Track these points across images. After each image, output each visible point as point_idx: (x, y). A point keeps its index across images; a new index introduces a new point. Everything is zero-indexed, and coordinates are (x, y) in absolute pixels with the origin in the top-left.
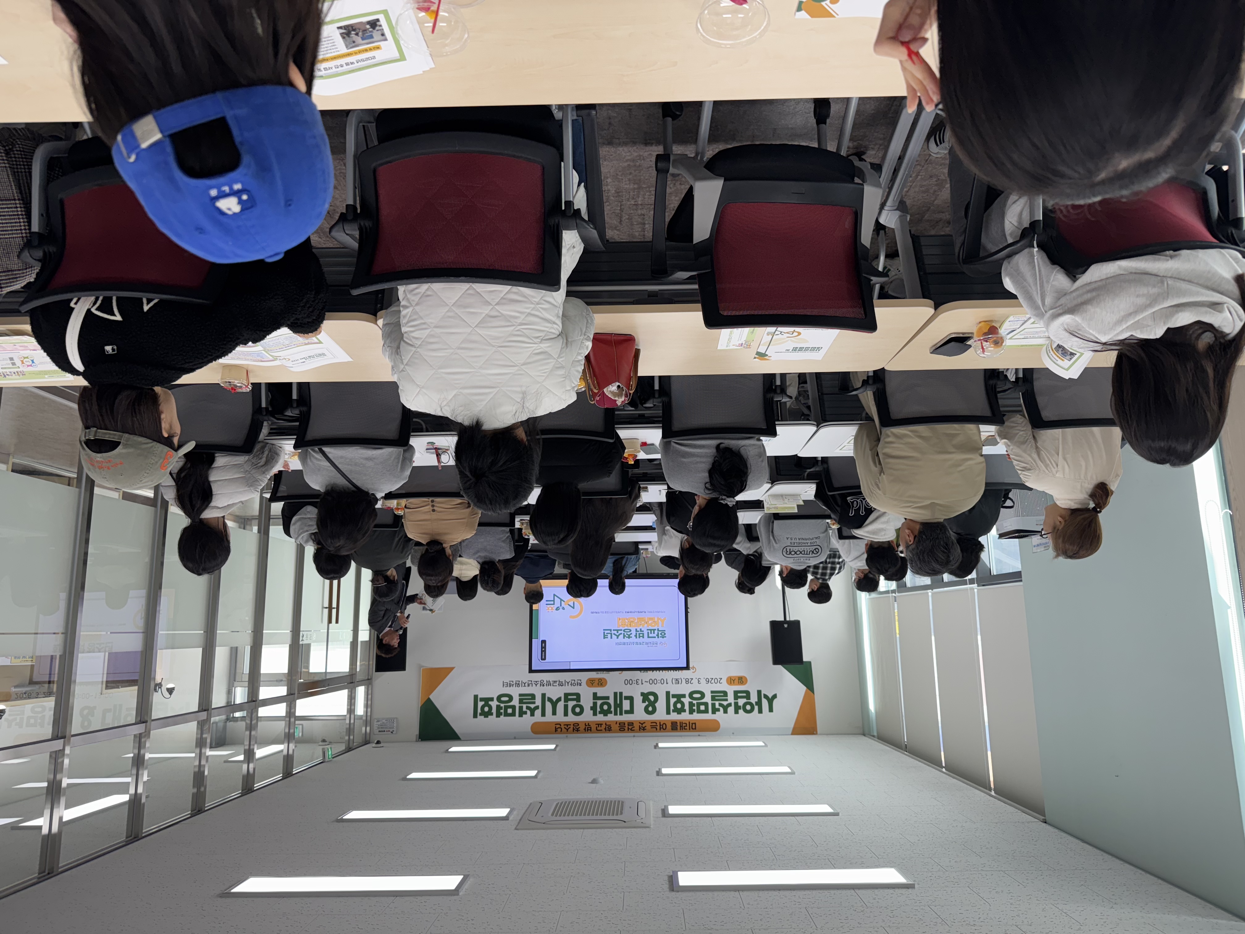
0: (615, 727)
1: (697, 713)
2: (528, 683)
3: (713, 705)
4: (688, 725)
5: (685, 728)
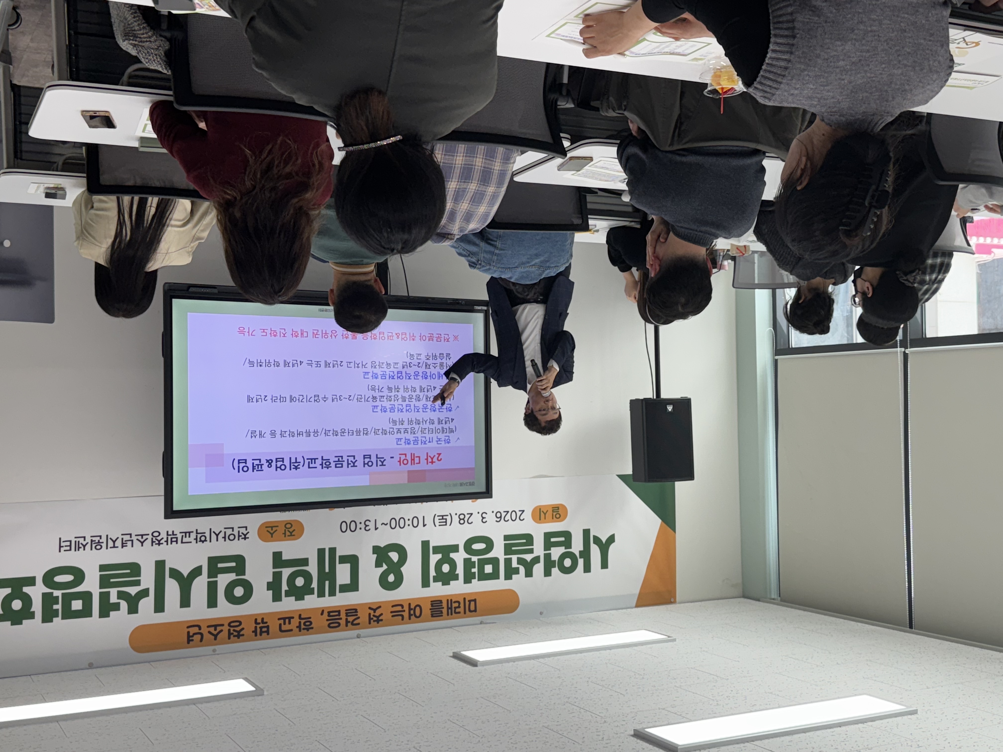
0: (321, 621)
1: (479, 580)
2: (122, 539)
3: (508, 562)
4: (462, 605)
5: (457, 610)
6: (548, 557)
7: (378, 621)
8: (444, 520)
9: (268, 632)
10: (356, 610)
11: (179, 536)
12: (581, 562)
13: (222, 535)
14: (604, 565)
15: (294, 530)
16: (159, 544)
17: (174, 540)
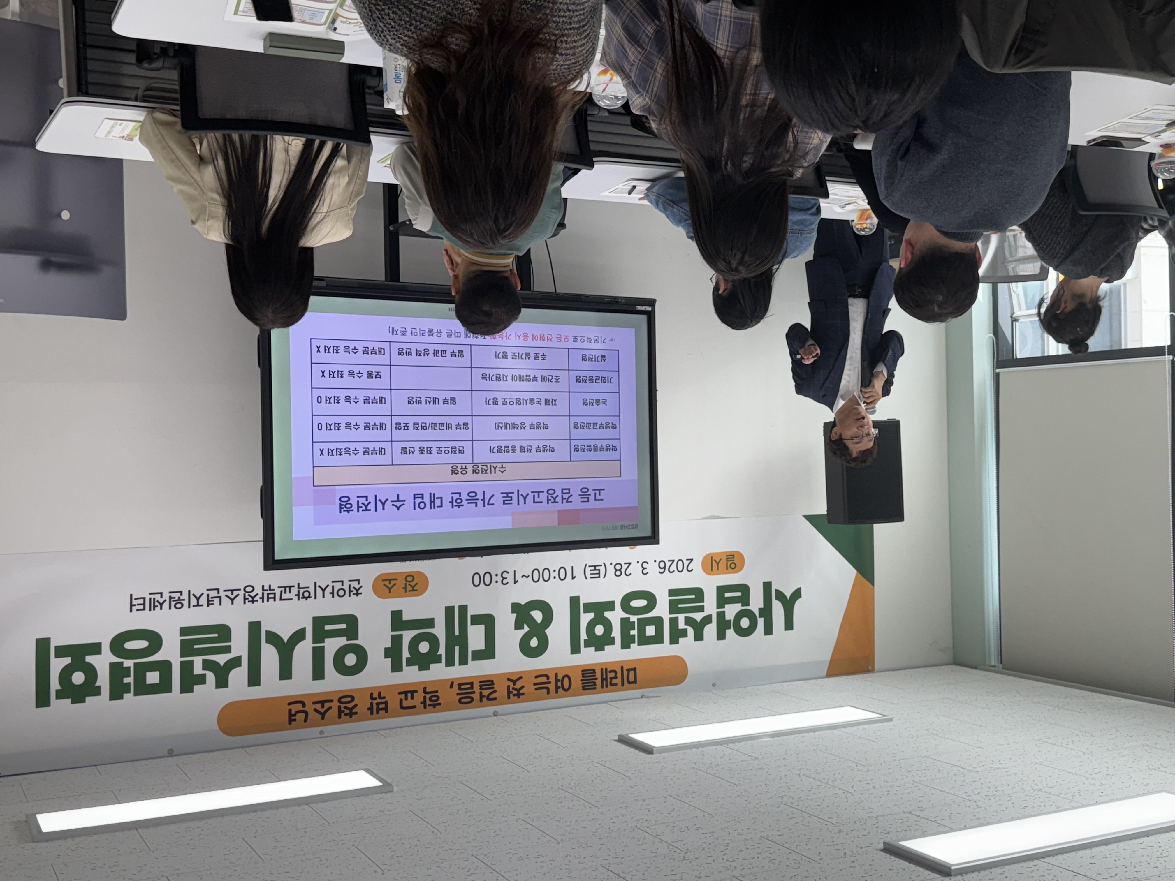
0: (449, 696)
1: (639, 645)
2: (208, 595)
3: (674, 622)
4: (619, 675)
5: (614, 681)
6: (721, 616)
7: (519, 695)
8: (596, 571)
9: (386, 709)
10: (492, 682)
11: (278, 592)
12: (761, 621)
13: (329, 590)
14: (789, 625)
15: (417, 584)
16: (253, 601)
17: (270, 596)
